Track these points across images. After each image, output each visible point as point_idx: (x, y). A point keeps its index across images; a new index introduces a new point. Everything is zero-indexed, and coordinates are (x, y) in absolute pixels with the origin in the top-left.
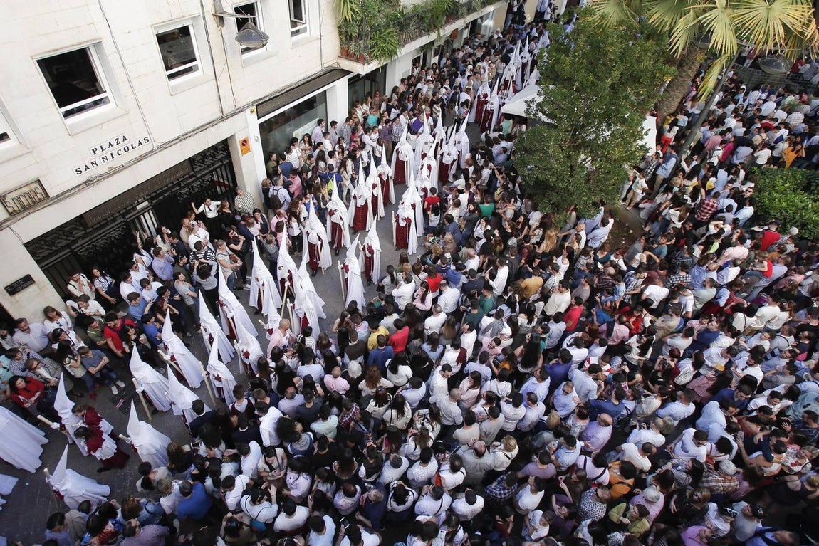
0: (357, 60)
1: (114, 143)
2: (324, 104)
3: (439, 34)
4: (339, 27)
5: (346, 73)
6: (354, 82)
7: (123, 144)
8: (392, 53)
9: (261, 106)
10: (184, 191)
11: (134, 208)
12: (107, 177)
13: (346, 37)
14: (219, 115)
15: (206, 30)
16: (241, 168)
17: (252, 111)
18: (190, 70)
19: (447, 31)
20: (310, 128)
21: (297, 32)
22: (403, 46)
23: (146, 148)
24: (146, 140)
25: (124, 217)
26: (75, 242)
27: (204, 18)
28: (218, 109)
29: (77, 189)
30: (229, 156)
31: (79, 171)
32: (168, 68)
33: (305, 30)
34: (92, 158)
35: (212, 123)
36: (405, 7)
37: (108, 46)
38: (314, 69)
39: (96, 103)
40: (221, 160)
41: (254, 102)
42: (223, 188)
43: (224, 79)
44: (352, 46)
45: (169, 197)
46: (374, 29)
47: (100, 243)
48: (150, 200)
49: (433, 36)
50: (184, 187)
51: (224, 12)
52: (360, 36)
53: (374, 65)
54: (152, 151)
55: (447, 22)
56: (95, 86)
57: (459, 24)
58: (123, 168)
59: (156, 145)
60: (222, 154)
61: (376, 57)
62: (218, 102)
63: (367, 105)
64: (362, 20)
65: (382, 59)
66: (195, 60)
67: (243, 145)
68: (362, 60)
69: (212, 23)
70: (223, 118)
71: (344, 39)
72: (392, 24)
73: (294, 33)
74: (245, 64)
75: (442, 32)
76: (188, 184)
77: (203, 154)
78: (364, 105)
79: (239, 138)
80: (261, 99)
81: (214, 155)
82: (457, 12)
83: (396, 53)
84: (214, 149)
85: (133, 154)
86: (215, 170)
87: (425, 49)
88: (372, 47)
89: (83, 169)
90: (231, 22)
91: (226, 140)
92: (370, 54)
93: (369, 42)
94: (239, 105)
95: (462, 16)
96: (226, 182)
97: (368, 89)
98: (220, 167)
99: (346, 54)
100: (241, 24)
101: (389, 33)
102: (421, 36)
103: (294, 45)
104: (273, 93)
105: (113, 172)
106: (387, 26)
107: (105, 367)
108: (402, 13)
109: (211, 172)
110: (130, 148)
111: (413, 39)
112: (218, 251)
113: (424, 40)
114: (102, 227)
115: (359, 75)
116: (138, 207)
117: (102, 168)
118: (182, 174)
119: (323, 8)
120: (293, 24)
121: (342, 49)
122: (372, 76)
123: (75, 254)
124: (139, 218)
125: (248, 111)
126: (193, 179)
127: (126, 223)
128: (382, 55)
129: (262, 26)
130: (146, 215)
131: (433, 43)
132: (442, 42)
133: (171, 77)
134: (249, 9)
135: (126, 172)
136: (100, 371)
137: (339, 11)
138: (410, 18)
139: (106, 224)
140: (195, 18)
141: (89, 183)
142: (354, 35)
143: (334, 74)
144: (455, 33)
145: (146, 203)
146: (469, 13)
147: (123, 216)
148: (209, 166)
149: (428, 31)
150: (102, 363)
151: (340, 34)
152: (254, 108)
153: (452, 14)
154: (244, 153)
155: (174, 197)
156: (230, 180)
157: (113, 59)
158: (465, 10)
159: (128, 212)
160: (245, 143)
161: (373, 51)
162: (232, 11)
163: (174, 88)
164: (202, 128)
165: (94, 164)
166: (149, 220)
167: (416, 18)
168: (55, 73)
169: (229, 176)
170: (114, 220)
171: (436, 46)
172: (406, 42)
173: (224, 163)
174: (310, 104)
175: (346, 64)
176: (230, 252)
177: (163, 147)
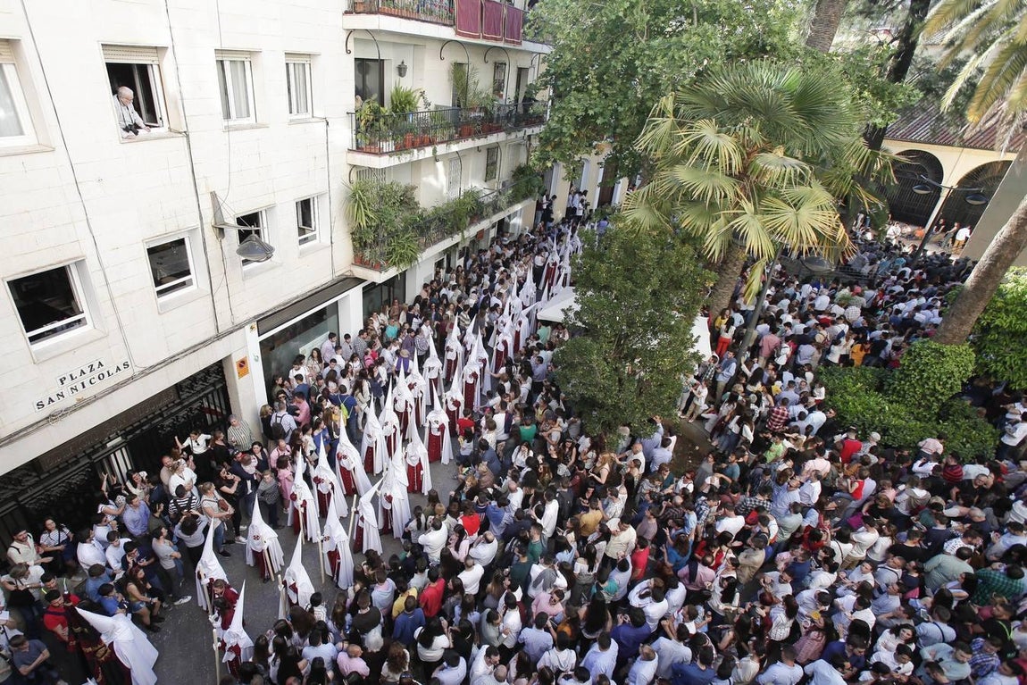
0: (373, 268)
1: (87, 370)
2: (335, 316)
3: (463, 236)
4: (352, 234)
5: (361, 281)
6: (370, 290)
7: (98, 371)
8: (412, 259)
9: (262, 322)
10: (167, 423)
11: (104, 446)
12: (75, 410)
13: (360, 243)
14: (213, 333)
15: (204, 243)
16: (237, 393)
17: (252, 328)
18: (183, 284)
19: (472, 231)
20: (321, 342)
21: (306, 240)
22: (424, 250)
23: (125, 374)
24: (126, 365)
25: (90, 458)
26: (24, 491)
27: (202, 230)
28: (214, 327)
29: (36, 426)
30: (223, 379)
31: (41, 405)
32: (158, 283)
33: (314, 237)
34: (58, 388)
35: (205, 343)
36: (425, 210)
37: (92, 264)
38: (324, 278)
39: (69, 326)
40: (213, 385)
41: (255, 317)
42: (214, 417)
43: (220, 295)
44: (367, 253)
45: (149, 431)
46: (391, 234)
47: (56, 491)
48: (124, 436)
49: (457, 238)
50: (168, 417)
51: (225, 224)
52: (376, 242)
53: (392, 272)
54: (132, 378)
55: (471, 223)
56: (70, 304)
57: (485, 224)
58: (96, 398)
59: (137, 370)
60: (215, 379)
61: (394, 264)
62: (213, 320)
63: (385, 314)
64: (378, 226)
65: (401, 266)
66: (188, 273)
67: (241, 366)
68: (378, 267)
69: (211, 235)
70: (219, 337)
71: (358, 246)
72: (410, 228)
73: (302, 242)
74: (246, 276)
75: (466, 234)
76: (172, 414)
77: (193, 379)
78: (382, 315)
79: (236, 359)
80: (263, 314)
81: (206, 378)
82: (482, 213)
83: (417, 259)
84: (206, 372)
85: (109, 382)
86: (206, 396)
87: (448, 252)
88: (391, 253)
89: (46, 402)
90: (233, 234)
91: (221, 361)
92: (387, 261)
93: (386, 249)
94: (237, 321)
95: (488, 216)
96: (218, 410)
97: (385, 297)
98: (212, 392)
99: (360, 261)
100: (243, 236)
101: (408, 238)
102: (443, 238)
103: (302, 254)
104: (277, 307)
105: (82, 404)
106: (406, 230)
108: (421, 216)
109: (201, 398)
110: (106, 375)
111: (435, 243)
112: (204, 497)
113: (447, 243)
114: (61, 471)
115: (373, 283)
116: (109, 445)
117: (70, 400)
118: (166, 401)
119: (334, 214)
120: (302, 231)
121: (356, 256)
122: (390, 283)
123: (21, 507)
124: (108, 458)
125: (247, 328)
126: (179, 407)
127: (92, 465)
128: (401, 261)
129: (266, 237)
130: (118, 454)
131: (457, 245)
132: (467, 244)
133: (160, 293)
134: (252, 219)
135: (99, 403)
137: (353, 216)
138: (430, 222)
139: (66, 468)
140: (192, 231)
141: (52, 418)
142: (369, 241)
143: (347, 282)
144: (481, 234)
145: (119, 439)
146: (494, 213)
147: (89, 456)
148: (199, 392)
149: (451, 233)
150: (40, 659)
151: (354, 240)
152: (255, 324)
153: (476, 215)
154: (241, 375)
155: (154, 429)
156: (224, 407)
157: (96, 278)
158: (490, 209)
159: (96, 451)
160: (242, 364)
161: (390, 258)
162: (234, 222)
163: (163, 306)
164: (194, 349)
165: (60, 395)
166: (121, 461)
167: (437, 221)
169: (222, 402)
170: (77, 462)
171: (460, 247)
172: (427, 245)
173: (217, 387)
174: (320, 317)
175: (360, 272)
176: (219, 497)
177: (146, 372)
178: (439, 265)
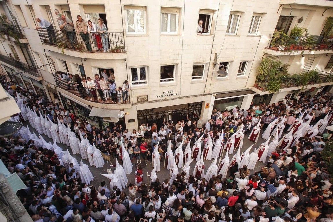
0: (260, 89)
1: (170, 92)
2: (242, 101)
3: (303, 88)
4: (257, 76)
5: (254, 92)
6: (257, 97)
7: (172, 93)
8: (276, 90)
9: (218, 95)
10: (183, 113)
11: (167, 112)
12: (164, 101)
13: (258, 80)
14: (203, 93)
15: (209, 67)
16: (203, 112)
17: (214, 96)
18: (200, 78)
19: (309, 87)
20: (234, 107)
21: (241, 74)
22: (283, 88)
23: (178, 96)
24: (178, 94)
25: (163, 114)
26: (148, 115)
27: (210, 64)
28: (203, 92)
29: (155, 101)
30: (201, 107)
31: (158, 97)
32: (193, 75)
33: (243, 74)
34: (162, 94)
35: (200, 95)
36: (289, 74)
37: (179, 66)
38: (242, 87)
39: (170, 80)
40: (198, 108)
41: (216, 93)
42: (195, 117)
43: (208, 83)
44: (260, 84)
45: (178, 113)
46: (271, 79)
47: (154, 118)
48: (172, 112)
49: (300, 88)
50: (184, 111)
51: (217, 63)
52: (264, 81)
53: (266, 92)
54: (179, 98)
55: (310, 84)
56: (172, 76)
57: (316, 86)
58: (169, 100)
59: (181, 96)
60: (199, 106)
61: (269, 90)
62: (204, 90)
64: (267, 75)
65: (271, 91)
66: (202, 75)
67: (207, 105)
68: (262, 90)
69: (211, 65)
70: (204, 95)
71: (257, 81)
72: (280, 79)
73: (238, 75)
74: (217, 80)
75: (305, 87)
76: (185, 111)
77: (193, 104)
79: (206, 103)
80: (218, 93)
81: (197, 105)
82: (317, 81)
83: (278, 91)
84: (198, 103)
85: (173, 97)
86: (195, 110)
87: (294, 92)
88: (268, 86)
89: (159, 96)
90: (218, 67)
91: (202, 102)
92: (266, 88)
93: (267, 84)
94: (210, 92)
95: (319, 83)
96: (197, 115)
98: (197, 109)
99: (256, 86)
100: (221, 67)
101: (277, 82)
102: (293, 86)
103: (237, 78)
104: (224, 92)
105: (166, 100)
106: (278, 80)
107: (138, 153)
108: (286, 76)
109: (194, 110)
110: (173, 95)
111: (288, 87)
112: (184, 135)
113: (295, 88)
114: (157, 114)
115: (259, 95)
116: (168, 112)
117: (163, 98)
118: (184, 107)
119: (252, 68)
120: (239, 71)
121: (255, 84)
122: (265, 96)
123: (147, 118)
124: (167, 115)
125: (213, 95)
126: (187, 110)
127: (163, 116)
128: (271, 90)
129: (227, 71)
130: (169, 115)
131: (299, 90)
132: (304, 91)
133: (193, 78)
134: (226, 64)
135: (169, 101)
136: (137, 154)
137: (259, 70)
138: (290, 79)
139: (159, 114)
140: (207, 63)
141: (159, 101)
142: (262, 80)
143: (251, 92)
144: (313, 89)
145: (171, 112)
146: (323, 82)
147: (163, 113)
148: (194, 108)
149: (297, 85)
150: (138, 152)
151: (257, 78)
152: (215, 95)
153: (313, 81)
154: (206, 108)
155: (179, 113)
156: (199, 115)
157: (179, 70)
158: (322, 80)
159: (165, 113)
160: (208, 105)
161: (267, 88)
162: (219, 63)
163: (192, 82)
164: (196, 96)
165: (162, 96)
166: (170, 117)
167: (293, 79)
168: (165, 70)
169: (199, 114)
170: (161, 113)
171: (300, 92)
172: (284, 87)
173: (199, 109)
174: (236, 100)
175: (255, 89)
177: (182, 98)
178: (288, 96)
